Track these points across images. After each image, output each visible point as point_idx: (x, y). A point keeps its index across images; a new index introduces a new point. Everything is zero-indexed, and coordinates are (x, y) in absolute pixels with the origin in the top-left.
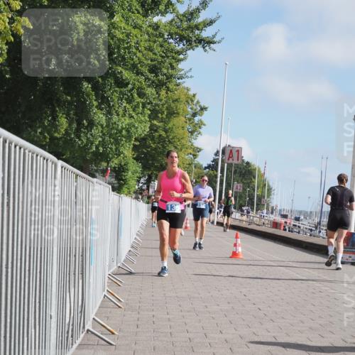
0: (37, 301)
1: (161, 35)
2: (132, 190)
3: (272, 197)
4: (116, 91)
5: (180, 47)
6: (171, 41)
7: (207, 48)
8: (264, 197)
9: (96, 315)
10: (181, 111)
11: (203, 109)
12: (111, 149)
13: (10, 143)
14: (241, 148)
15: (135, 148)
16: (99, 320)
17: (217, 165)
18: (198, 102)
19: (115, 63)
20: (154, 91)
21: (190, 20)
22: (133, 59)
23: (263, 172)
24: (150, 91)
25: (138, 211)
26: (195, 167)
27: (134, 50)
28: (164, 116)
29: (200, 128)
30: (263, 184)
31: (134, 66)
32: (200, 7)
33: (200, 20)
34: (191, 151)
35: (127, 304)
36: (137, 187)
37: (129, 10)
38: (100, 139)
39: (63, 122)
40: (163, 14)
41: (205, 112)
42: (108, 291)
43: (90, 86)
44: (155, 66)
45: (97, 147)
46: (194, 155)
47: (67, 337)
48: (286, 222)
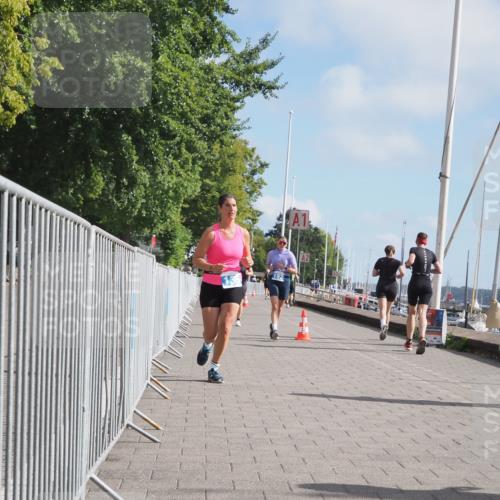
0: (67, 391)
1: (214, 80)
2: (181, 261)
3: (343, 268)
4: (161, 144)
5: (236, 93)
6: (225, 85)
7: (268, 94)
8: (335, 269)
9: (137, 407)
10: (238, 169)
11: (264, 166)
12: (156, 212)
13: (34, 205)
14: (308, 211)
15: (184, 211)
16: (141, 413)
17: (280, 230)
18: (258, 157)
19: (160, 111)
20: (205, 145)
21: (248, 61)
22: (182, 107)
23: (333, 239)
24: (202, 145)
25: (187, 285)
26: (255, 234)
27: (183, 96)
28: (218, 174)
29: (260, 187)
30: (334, 254)
31: (183, 115)
32: (260, 46)
33: (259, 61)
34: (249, 215)
35: (174, 394)
36: (186, 257)
37: (176, 49)
38: (144, 201)
39: (100, 180)
40: (217, 54)
41: (266, 169)
42: (152, 380)
43: (130, 138)
44: (207, 115)
45: (140, 212)
46: (253, 220)
47: (103, 434)
48: (361, 299)
